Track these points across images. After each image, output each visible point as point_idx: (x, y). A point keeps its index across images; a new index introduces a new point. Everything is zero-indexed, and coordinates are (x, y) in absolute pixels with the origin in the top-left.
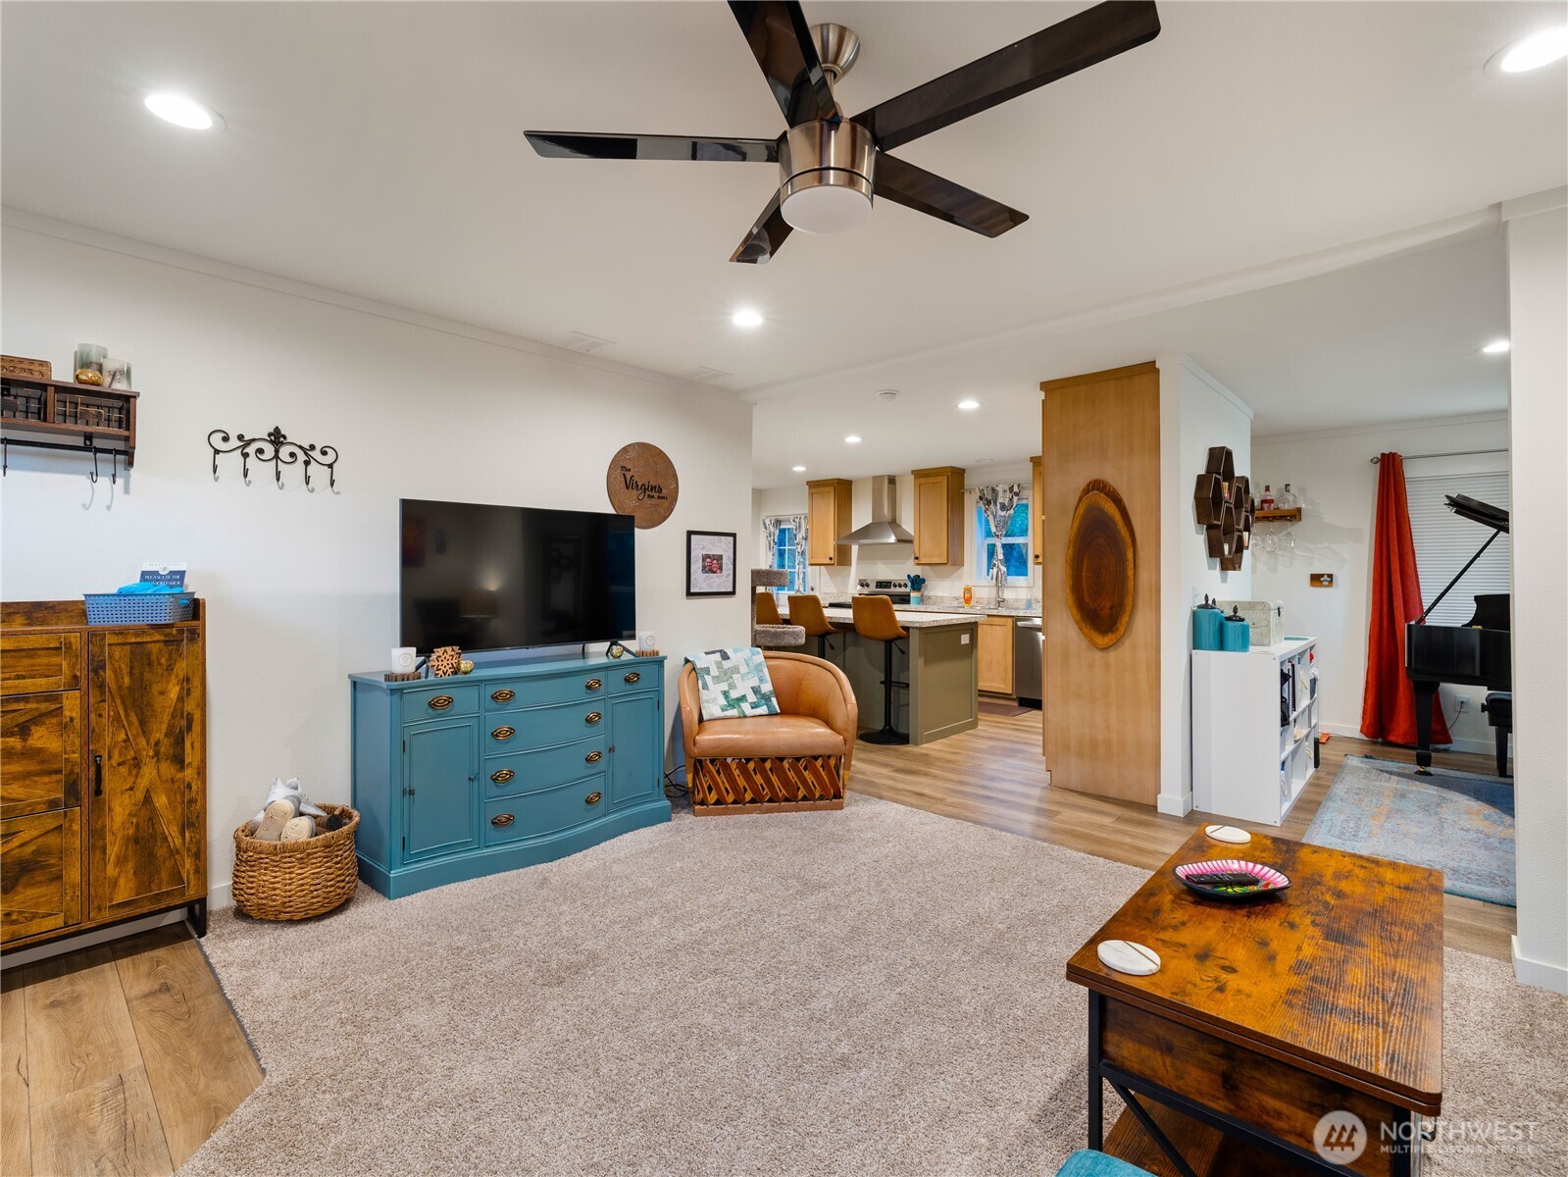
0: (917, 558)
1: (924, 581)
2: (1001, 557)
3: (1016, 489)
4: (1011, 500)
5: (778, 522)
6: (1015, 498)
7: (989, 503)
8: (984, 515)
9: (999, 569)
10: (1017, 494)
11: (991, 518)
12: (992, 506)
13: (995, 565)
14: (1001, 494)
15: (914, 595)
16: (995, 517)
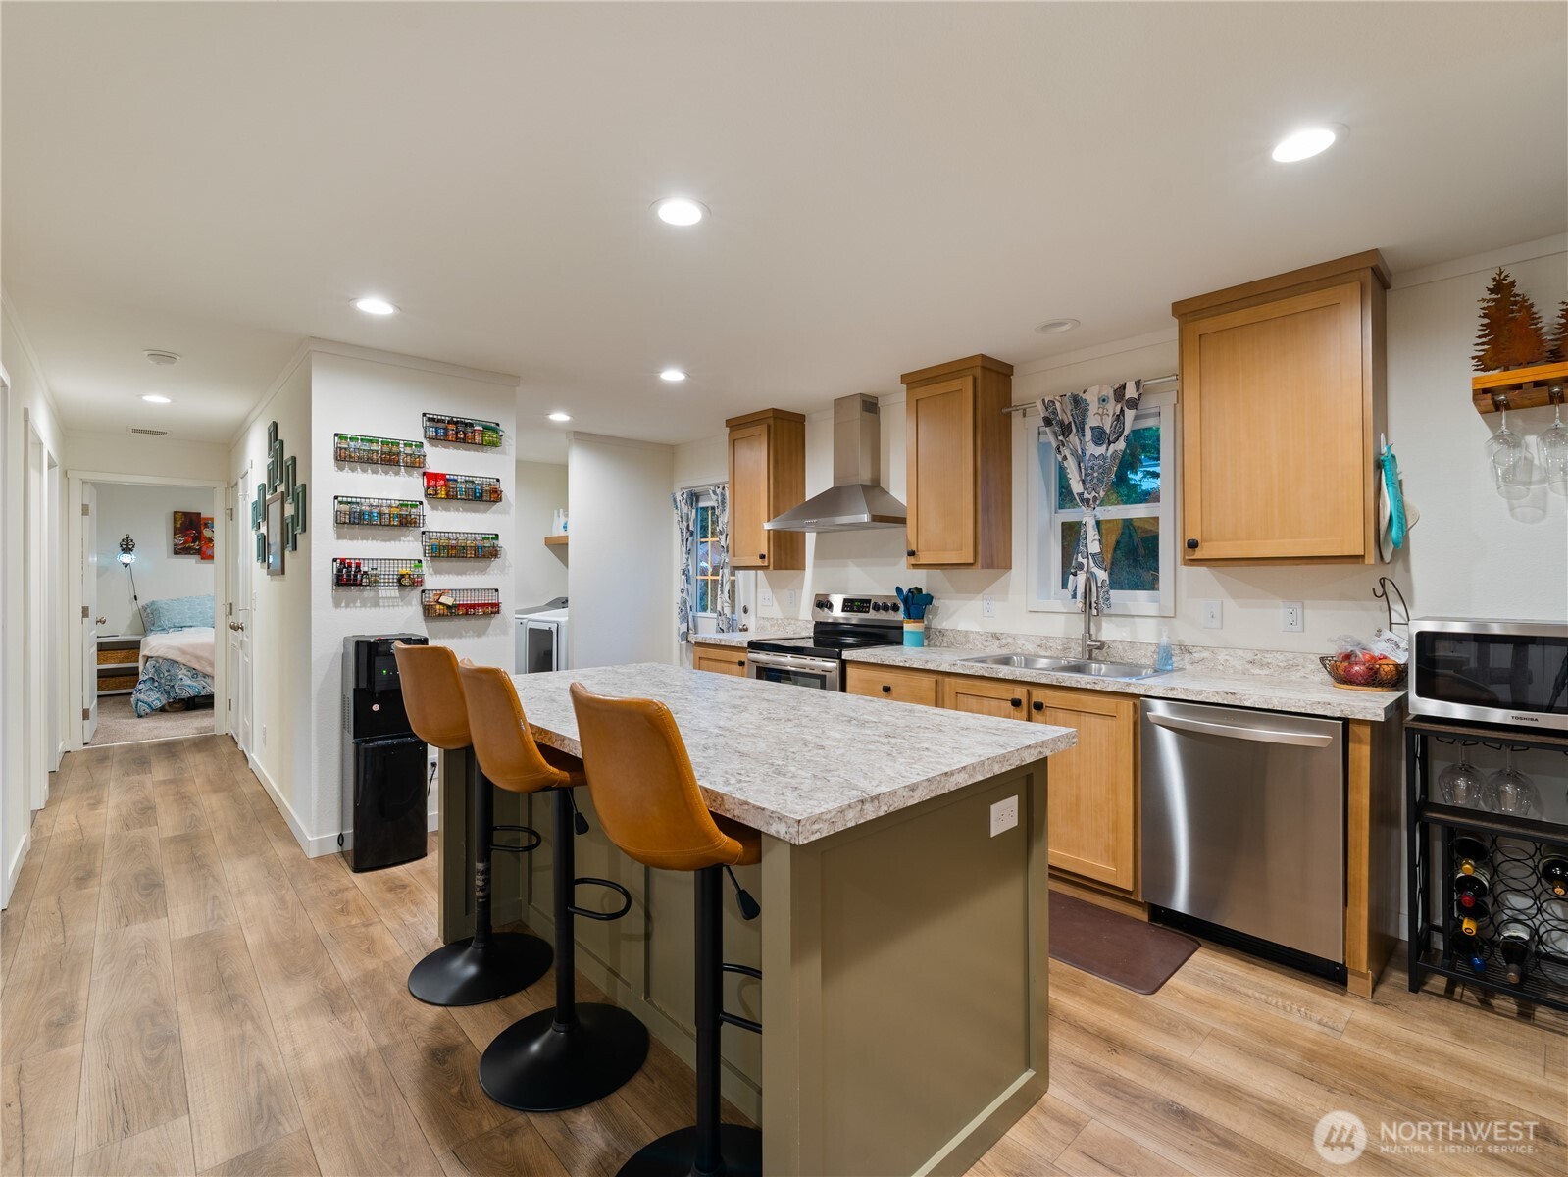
0: (912, 554)
1: (929, 599)
2: (1094, 547)
3: (1131, 392)
4: (1119, 418)
5: (694, 497)
6: (1129, 414)
7: (1065, 430)
8: (1054, 458)
9: (1091, 577)
10: (1133, 404)
11: (1071, 465)
12: (1073, 438)
13: (1080, 566)
14: (1093, 408)
15: (909, 627)
16: (1079, 460)
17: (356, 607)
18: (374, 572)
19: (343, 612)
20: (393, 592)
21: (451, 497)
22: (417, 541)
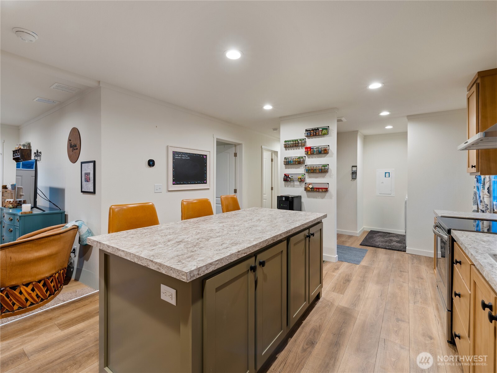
17: (289, 187)
18: (292, 177)
19: (287, 188)
20: (297, 183)
21: (312, 154)
22: (304, 168)
